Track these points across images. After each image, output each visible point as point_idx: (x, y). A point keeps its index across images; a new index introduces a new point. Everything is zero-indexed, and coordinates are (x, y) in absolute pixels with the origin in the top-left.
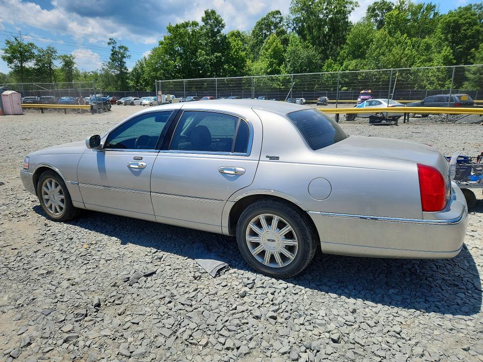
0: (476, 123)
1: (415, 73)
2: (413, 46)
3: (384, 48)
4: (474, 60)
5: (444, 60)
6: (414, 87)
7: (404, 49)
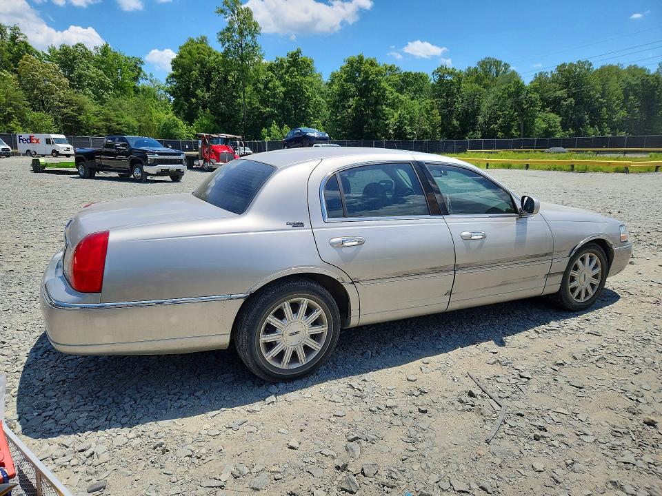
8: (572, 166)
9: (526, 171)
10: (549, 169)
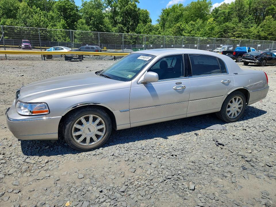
0: (111, 60)
1: (49, 32)
2: (44, 16)
3: (28, 14)
4: (77, 28)
5: (63, 26)
6: (51, 40)
7: (40, 17)
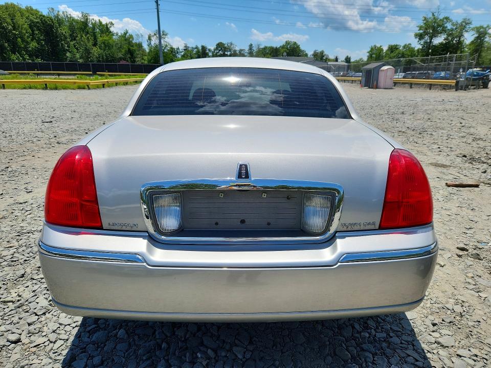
8: (46, 85)
9: (3, 90)
10: (25, 88)
